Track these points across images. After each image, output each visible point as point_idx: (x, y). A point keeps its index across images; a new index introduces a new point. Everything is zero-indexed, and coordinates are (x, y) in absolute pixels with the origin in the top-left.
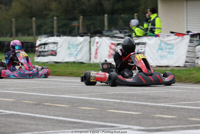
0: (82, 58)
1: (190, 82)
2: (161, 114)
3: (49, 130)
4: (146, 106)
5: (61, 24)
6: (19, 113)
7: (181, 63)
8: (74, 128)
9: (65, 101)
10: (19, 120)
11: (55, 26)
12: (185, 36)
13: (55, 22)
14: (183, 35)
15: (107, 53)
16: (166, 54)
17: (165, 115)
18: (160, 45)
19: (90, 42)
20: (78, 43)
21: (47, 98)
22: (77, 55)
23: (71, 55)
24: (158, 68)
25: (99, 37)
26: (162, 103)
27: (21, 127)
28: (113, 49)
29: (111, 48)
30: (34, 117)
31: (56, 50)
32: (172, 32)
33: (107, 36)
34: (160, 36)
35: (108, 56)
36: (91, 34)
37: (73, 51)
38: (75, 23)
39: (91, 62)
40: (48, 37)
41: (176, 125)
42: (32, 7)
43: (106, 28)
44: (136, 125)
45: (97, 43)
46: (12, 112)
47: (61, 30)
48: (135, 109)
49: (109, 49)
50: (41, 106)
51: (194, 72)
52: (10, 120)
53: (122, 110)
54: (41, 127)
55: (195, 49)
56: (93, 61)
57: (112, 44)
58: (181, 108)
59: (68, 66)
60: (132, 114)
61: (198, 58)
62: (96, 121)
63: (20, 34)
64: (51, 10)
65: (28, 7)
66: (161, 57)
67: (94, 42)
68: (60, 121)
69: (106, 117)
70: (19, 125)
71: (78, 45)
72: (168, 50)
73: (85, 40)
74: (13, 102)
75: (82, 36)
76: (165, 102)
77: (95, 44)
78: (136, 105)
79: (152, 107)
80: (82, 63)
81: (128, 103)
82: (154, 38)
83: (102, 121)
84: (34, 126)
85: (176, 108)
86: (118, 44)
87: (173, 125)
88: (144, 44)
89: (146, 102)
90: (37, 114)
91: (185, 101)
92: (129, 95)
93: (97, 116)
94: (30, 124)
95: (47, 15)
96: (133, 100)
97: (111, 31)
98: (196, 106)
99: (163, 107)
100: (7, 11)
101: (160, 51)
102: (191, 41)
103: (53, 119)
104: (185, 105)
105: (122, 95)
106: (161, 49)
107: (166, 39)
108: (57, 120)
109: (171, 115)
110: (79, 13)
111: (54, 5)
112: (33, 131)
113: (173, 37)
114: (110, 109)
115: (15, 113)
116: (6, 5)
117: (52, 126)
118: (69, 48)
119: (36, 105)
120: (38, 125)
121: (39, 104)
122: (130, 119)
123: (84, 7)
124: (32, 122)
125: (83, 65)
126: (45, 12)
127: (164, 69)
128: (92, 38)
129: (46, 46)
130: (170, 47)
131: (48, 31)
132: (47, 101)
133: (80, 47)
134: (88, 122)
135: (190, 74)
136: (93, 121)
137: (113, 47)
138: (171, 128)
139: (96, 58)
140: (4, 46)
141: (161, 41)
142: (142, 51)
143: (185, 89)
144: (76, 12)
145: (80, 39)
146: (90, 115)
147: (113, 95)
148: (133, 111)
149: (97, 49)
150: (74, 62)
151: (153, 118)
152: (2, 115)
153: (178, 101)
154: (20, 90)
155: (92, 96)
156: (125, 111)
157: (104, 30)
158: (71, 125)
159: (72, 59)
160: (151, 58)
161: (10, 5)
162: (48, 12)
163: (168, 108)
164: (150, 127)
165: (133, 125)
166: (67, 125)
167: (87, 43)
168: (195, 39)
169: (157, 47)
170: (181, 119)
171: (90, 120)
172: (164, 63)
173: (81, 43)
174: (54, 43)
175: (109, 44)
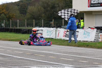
0: (53, 36)
1: (95, 48)
2: (82, 60)
3: (35, 65)
4: (76, 57)
5: (46, 23)
6: (24, 58)
7: (93, 40)
8: (45, 65)
9: (43, 54)
10: (23, 61)
11: (43, 23)
12: (95, 29)
13: (43, 22)
14: (94, 29)
15: (63, 35)
16: (87, 36)
17: (83, 61)
18: (84, 32)
19: (56, 30)
20: (51, 30)
21: (36, 52)
22: (50, 35)
23: (48, 35)
24: (83, 42)
25: (60, 28)
26: (83, 56)
27: (24, 64)
28: (65, 33)
29: (64, 33)
30: (30, 60)
31: (42, 33)
32: (89, 27)
33: (63, 28)
34: (85, 29)
35: (63, 36)
36: (57, 27)
37: (49, 33)
38: (51, 23)
39: (56, 38)
40: (39, 27)
41: (88, 65)
42: (34, 15)
43: (63, 25)
44: (71, 65)
45: (59, 31)
46: (21, 57)
47: (46, 25)
48: (71, 58)
49: (63, 33)
50: (33, 55)
51: (97, 44)
52: (19, 60)
53: (66, 58)
54: (32, 64)
55: (98, 35)
56: (57, 38)
57: (65, 31)
58: (90, 58)
59: (47, 40)
60: (70, 60)
61: (99, 38)
62: (55, 62)
63: (29, 26)
64: (42, 17)
65: (33, 15)
66: (85, 37)
67: (57, 30)
68: (40, 62)
69: (59, 61)
70: (23, 63)
71: (51, 31)
72: (88, 35)
73: (54, 29)
74: (22, 53)
75: (53, 28)
76: (84, 56)
77: (58, 31)
78: (72, 56)
79: (79, 57)
80: (53, 38)
81: (69, 56)
82: (82, 29)
83: (57, 63)
84: (29, 64)
85: (88, 58)
86: (67, 31)
87: (86, 65)
88: (78, 32)
89: (76, 55)
90: (31, 58)
91: (92, 56)
92: (70, 52)
93: (56, 60)
94: (28, 63)
95: (40, 19)
96: (71, 54)
97: (65, 26)
98: (97, 58)
99: (83, 58)
100: (24, 17)
101: (84, 35)
102: (97, 31)
103: (38, 61)
104: (92, 57)
105: (67, 52)
106: (85, 34)
107: (87, 30)
108: (39, 61)
109: (86, 61)
110: (53, 18)
111: (43, 15)
112: (28, 66)
113: (90, 29)
114: (61, 58)
115: (23, 58)
116: (24, 14)
117: (37, 64)
118: (47, 32)
119: (31, 55)
120: (31, 63)
121: (33, 54)
122: (69, 62)
123: (55, 16)
124: (29, 62)
125: (53, 39)
126: (40, 18)
127: (86, 42)
128: (57, 29)
129: (38, 31)
130: (88, 33)
131: (40, 25)
132: (36, 53)
133: (52, 32)
134: (51, 63)
135: (96, 45)
136: (54, 62)
137: (65, 32)
138: (85, 67)
139: (58, 37)
140: (21, 31)
141: (85, 31)
142: (77, 34)
143: (93, 51)
144: (52, 18)
145: (52, 29)
146: (53, 60)
147: (63, 52)
148: (70, 59)
149: (59, 33)
150: (49, 38)
151: (78, 62)
152: (17, 58)
153: (90, 56)
154: (25, 49)
155: (55, 52)
156: (67, 58)
157: (62, 25)
158: (44, 64)
159: (48, 37)
160: (81, 38)
161: (26, 15)
162: (41, 18)
163: (85, 58)
164: (77, 65)
165: (70, 65)
166: (43, 63)
167: (55, 30)
168: (99, 30)
169: (83, 33)
170: (90, 63)
171: (52, 62)
172: (86, 40)
173: (52, 30)
174: (41, 30)
175: (64, 31)
